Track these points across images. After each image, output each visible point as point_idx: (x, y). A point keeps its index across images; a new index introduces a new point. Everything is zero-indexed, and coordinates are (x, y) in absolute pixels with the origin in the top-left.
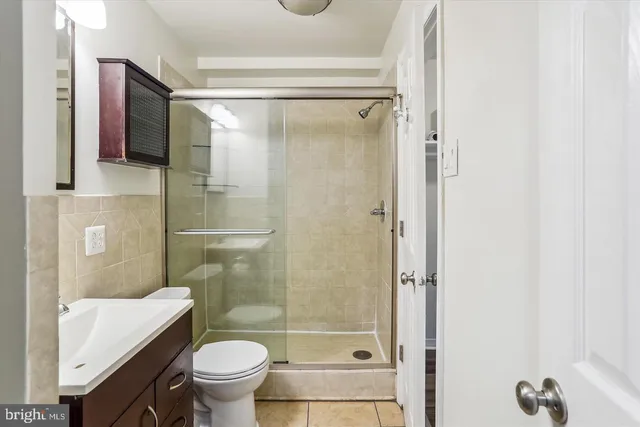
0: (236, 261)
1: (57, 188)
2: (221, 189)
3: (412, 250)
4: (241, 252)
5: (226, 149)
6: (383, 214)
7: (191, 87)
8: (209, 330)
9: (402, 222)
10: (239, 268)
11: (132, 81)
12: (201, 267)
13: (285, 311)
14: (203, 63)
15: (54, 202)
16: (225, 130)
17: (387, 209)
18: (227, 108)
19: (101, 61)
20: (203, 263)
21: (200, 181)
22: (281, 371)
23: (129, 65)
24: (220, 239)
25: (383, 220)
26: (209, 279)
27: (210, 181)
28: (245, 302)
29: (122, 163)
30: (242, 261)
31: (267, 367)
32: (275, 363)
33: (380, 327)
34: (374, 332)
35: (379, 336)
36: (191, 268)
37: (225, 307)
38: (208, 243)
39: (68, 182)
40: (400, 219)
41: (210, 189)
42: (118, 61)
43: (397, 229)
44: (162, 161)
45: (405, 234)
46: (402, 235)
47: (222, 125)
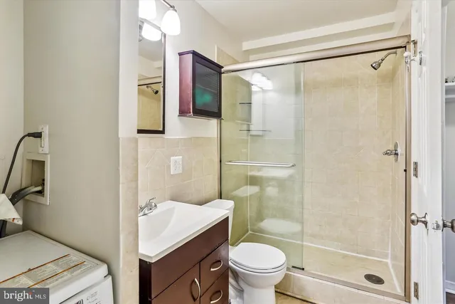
0: (269, 186)
1: (138, 133)
2: (260, 133)
3: (425, 191)
4: (273, 179)
5: (264, 104)
6: (396, 154)
7: (237, 62)
8: (250, 232)
9: (416, 163)
10: (271, 191)
11: (197, 64)
12: (245, 187)
13: (303, 227)
14: (247, 46)
15: (136, 141)
16: (264, 91)
17: (401, 151)
18: (263, 76)
19: (180, 54)
20: (247, 185)
21: (245, 127)
22: (297, 274)
23: (195, 54)
24: (260, 169)
25: (396, 160)
26: (250, 195)
27: (252, 127)
28: (274, 216)
29: (190, 117)
30: (273, 186)
31: (285, 269)
32: (293, 267)
33: (394, 258)
34: (389, 261)
35: (393, 265)
36: (238, 188)
37: (260, 218)
38: (251, 171)
39: (161, 129)
40: (414, 159)
41: (252, 133)
42: (188, 53)
43: (411, 170)
44: (217, 114)
45: (418, 176)
46: (416, 175)
47: (261, 88)
